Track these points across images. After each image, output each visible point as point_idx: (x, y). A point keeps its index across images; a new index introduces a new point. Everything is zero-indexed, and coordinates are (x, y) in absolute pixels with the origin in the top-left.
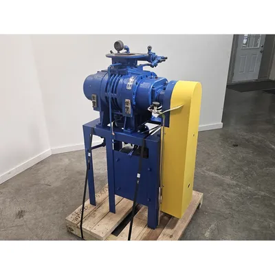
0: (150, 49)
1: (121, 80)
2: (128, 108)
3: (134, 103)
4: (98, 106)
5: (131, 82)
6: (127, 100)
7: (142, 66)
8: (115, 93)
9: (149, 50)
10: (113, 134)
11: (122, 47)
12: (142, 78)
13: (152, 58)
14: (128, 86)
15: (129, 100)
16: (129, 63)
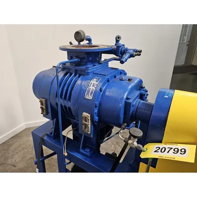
0: (118, 39)
1: (79, 82)
2: (86, 126)
3: (96, 118)
4: (47, 113)
5: (93, 85)
6: (85, 114)
7: (107, 61)
8: (69, 100)
9: (117, 41)
10: (66, 154)
11: (83, 37)
12: (108, 81)
13: (121, 51)
14: (88, 94)
15: (89, 113)
16: (90, 58)
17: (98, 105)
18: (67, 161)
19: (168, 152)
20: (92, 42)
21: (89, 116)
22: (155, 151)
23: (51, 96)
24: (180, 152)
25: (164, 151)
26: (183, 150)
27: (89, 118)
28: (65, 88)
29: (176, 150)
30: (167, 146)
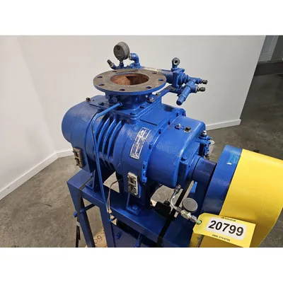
0: (175, 63)
1: (123, 129)
2: (132, 187)
3: (145, 179)
4: (84, 165)
5: (139, 141)
6: (131, 175)
7: (159, 97)
8: (111, 154)
9: (174, 66)
10: (110, 212)
11: (126, 53)
12: (160, 133)
13: (179, 80)
14: (134, 152)
15: (136, 174)
16: (137, 99)
17: (146, 167)
18: (112, 217)
19: (223, 230)
20: (140, 62)
21: (136, 177)
22: (210, 227)
23: (87, 146)
24: (236, 231)
25: (220, 228)
26: (240, 230)
27: (136, 180)
28: (105, 140)
29: (233, 228)
30: (224, 221)
